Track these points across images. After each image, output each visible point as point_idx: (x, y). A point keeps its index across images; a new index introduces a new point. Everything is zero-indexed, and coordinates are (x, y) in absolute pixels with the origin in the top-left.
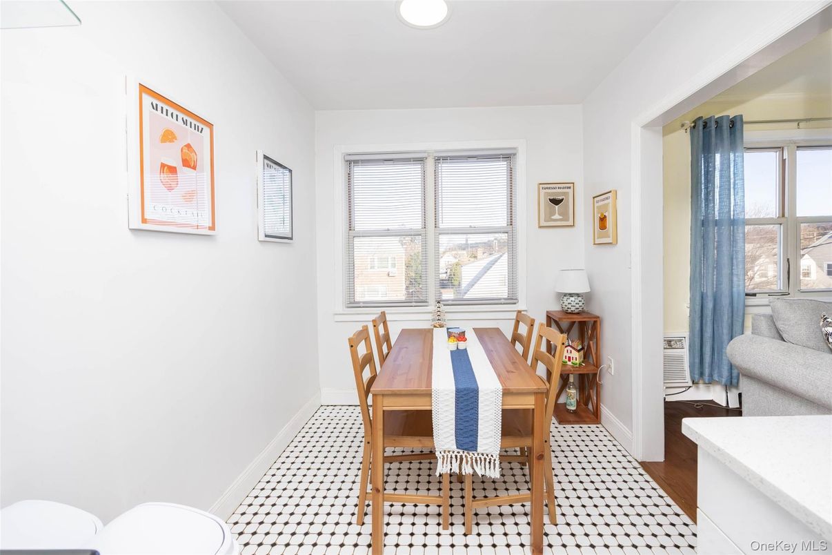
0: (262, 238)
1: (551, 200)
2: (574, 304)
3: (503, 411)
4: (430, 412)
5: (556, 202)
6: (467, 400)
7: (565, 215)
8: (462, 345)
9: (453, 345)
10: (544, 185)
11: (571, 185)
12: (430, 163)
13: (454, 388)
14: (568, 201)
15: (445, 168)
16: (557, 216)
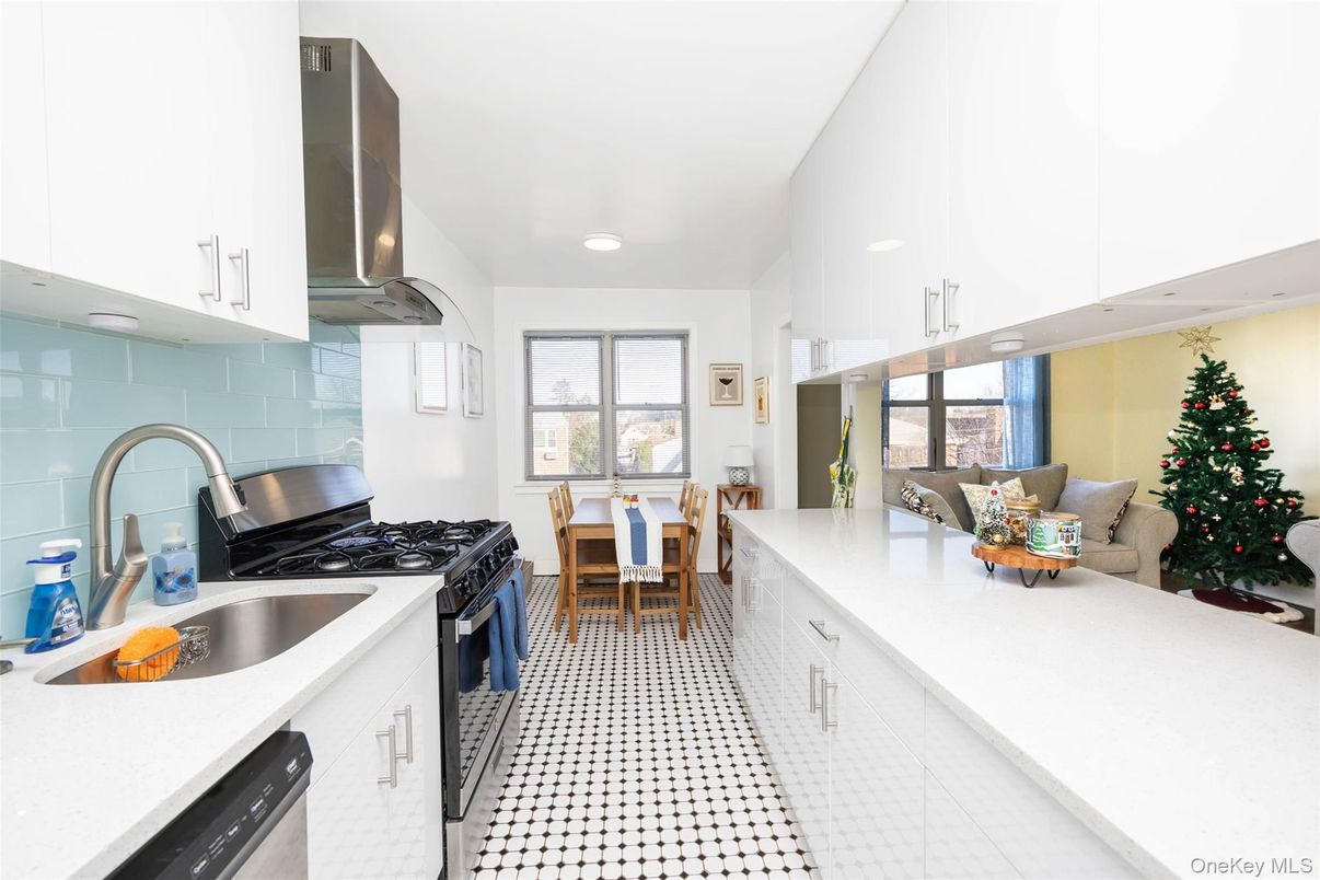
0: (466, 414)
1: (721, 380)
2: (739, 477)
3: (664, 539)
4: (614, 540)
5: (726, 382)
6: (639, 531)
7: (734, 395)
8: (634, 505)
9: (627, 505)
10: (715, 366)
11: (739, 367)
12: (607, 341)
13: (629, 524)
14: (737, 380)
15: (621, 345)
16: (727, 396)
